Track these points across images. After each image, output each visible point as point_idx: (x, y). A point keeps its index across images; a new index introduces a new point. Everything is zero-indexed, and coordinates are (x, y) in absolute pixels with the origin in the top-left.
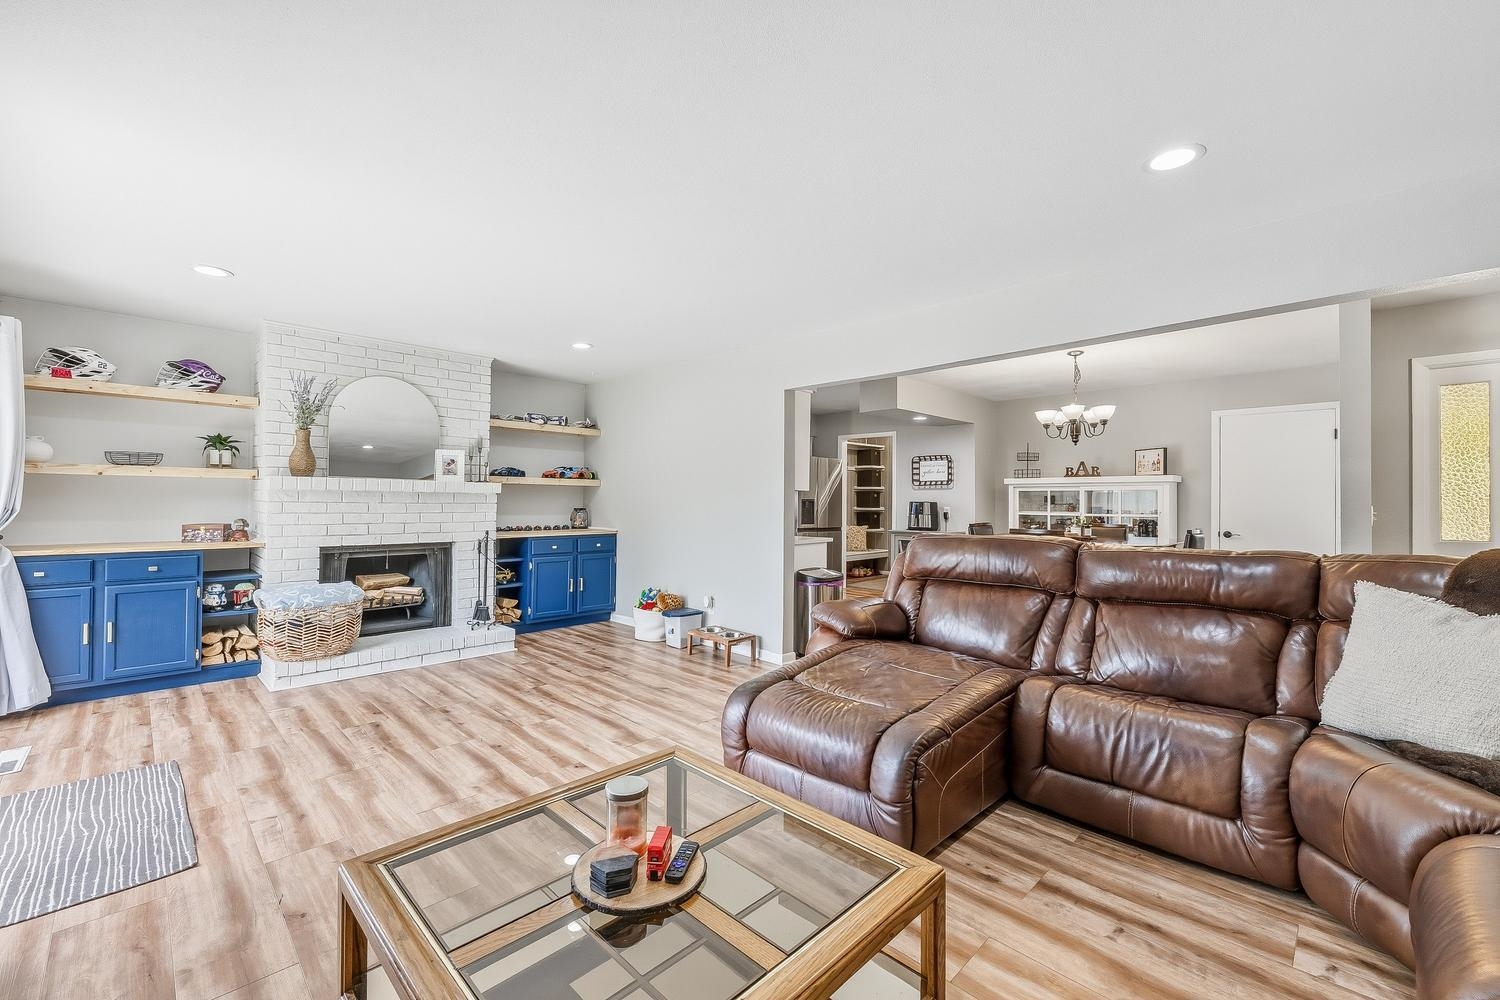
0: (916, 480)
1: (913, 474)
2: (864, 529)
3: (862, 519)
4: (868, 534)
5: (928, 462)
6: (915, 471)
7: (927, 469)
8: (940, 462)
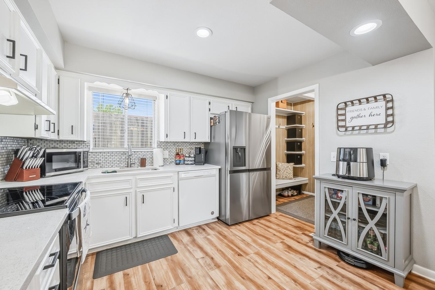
0: (342, 127)
1: (338, 120)
2: (292, 165)
3: (290, 159)
4: (294, 168)
5: (357, 107)
6: (340, 118)
7: (355, 114)
8: (373, 104)
